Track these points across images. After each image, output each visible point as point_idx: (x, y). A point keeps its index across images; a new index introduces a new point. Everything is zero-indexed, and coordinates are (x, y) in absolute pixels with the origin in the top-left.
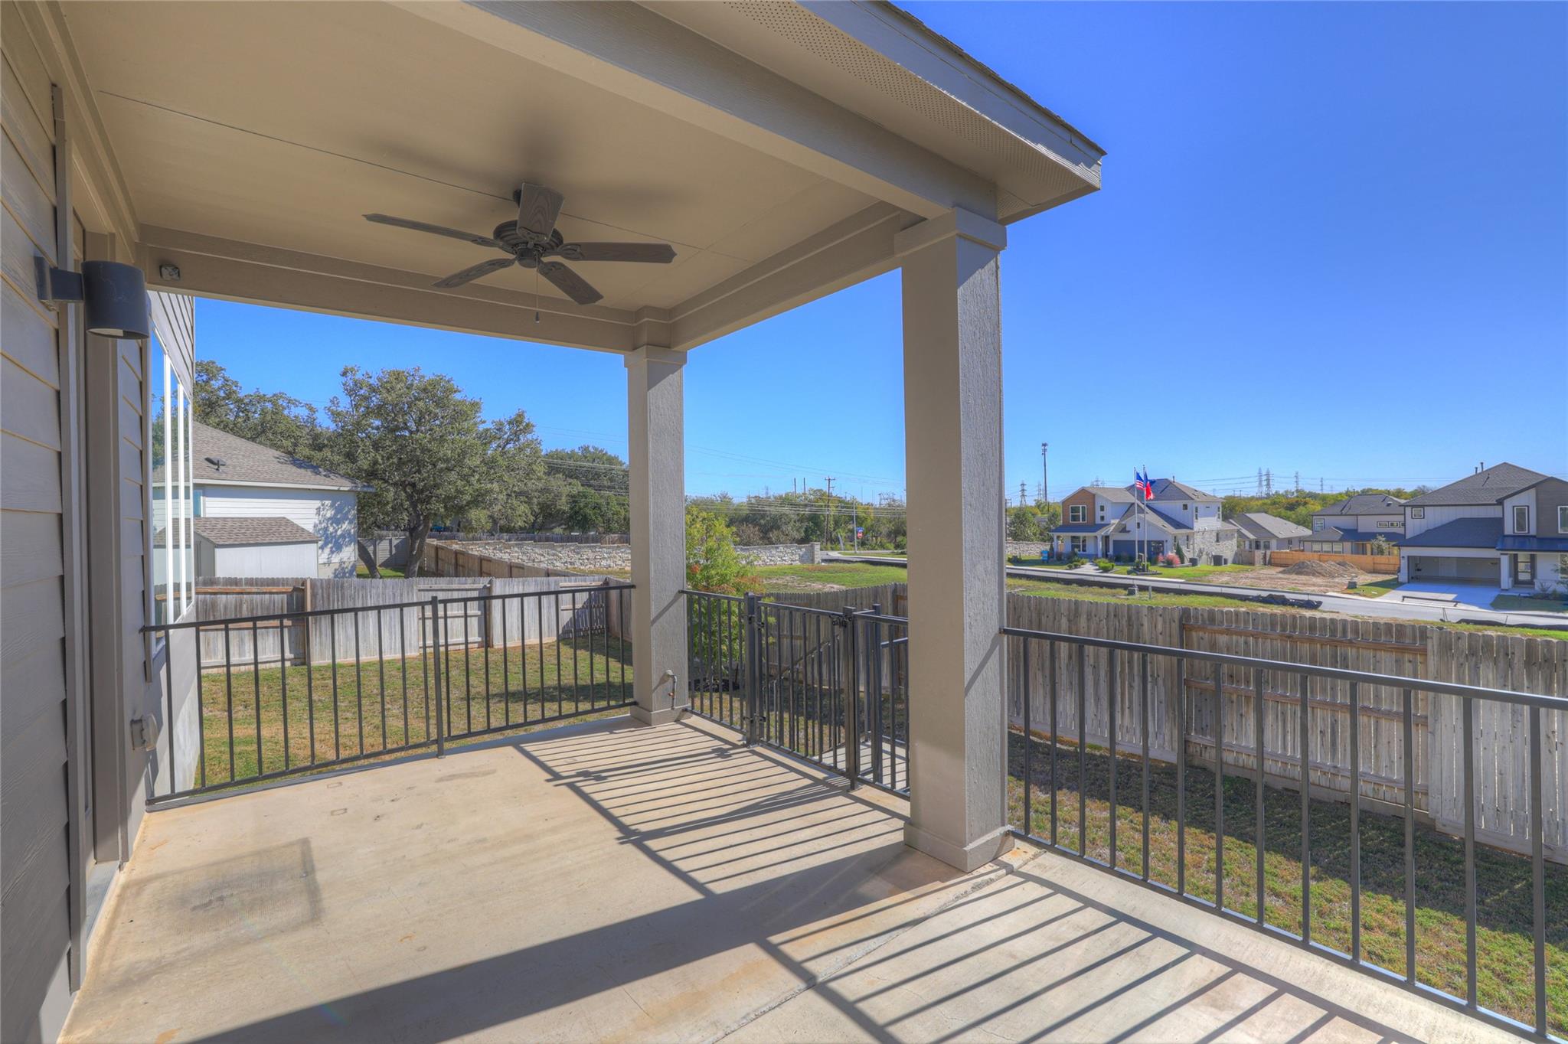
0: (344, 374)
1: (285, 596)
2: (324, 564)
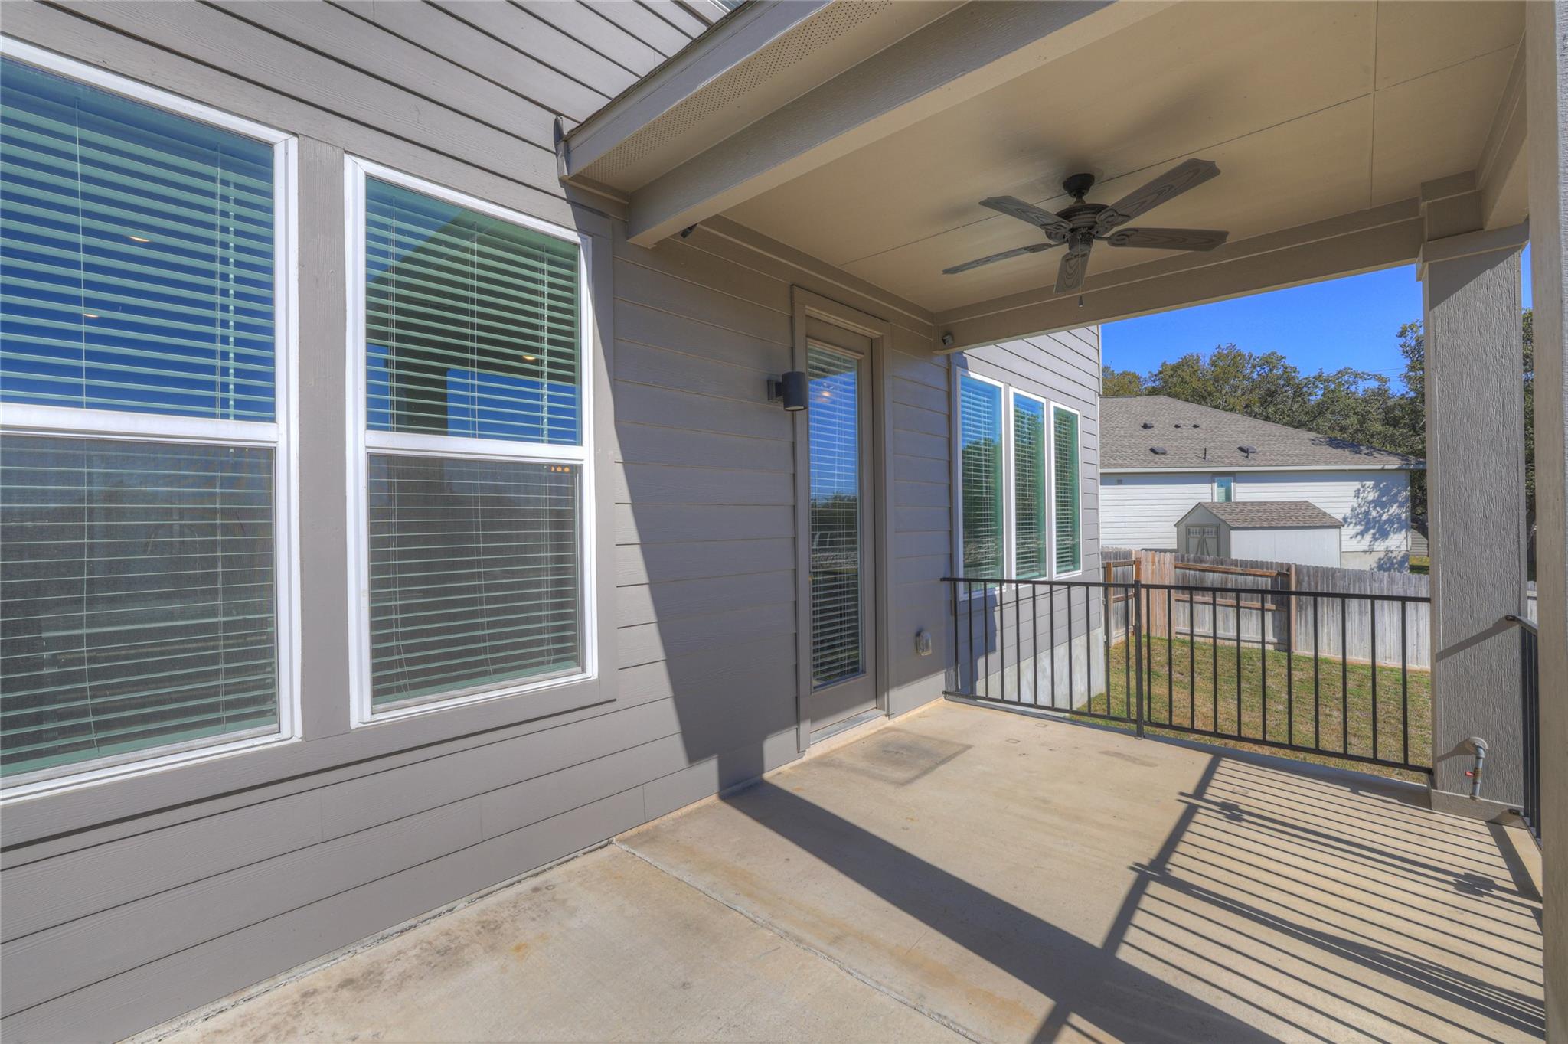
0: (1402, 334)
1: (1269, 579)
2: (1365, 552)
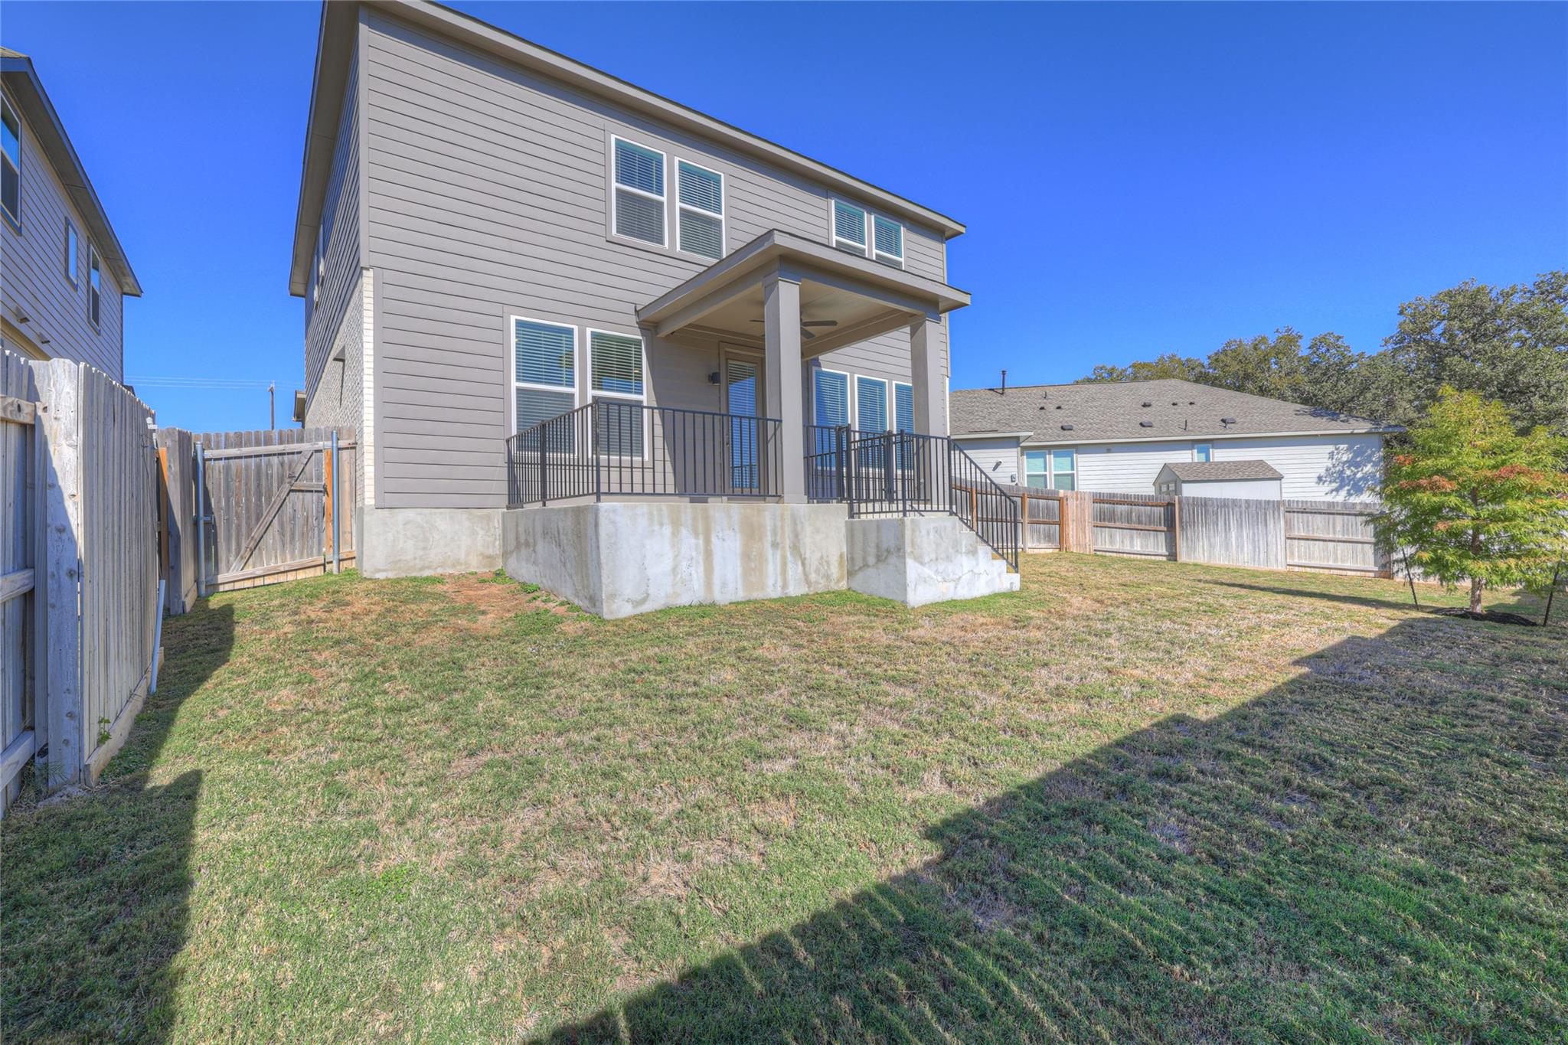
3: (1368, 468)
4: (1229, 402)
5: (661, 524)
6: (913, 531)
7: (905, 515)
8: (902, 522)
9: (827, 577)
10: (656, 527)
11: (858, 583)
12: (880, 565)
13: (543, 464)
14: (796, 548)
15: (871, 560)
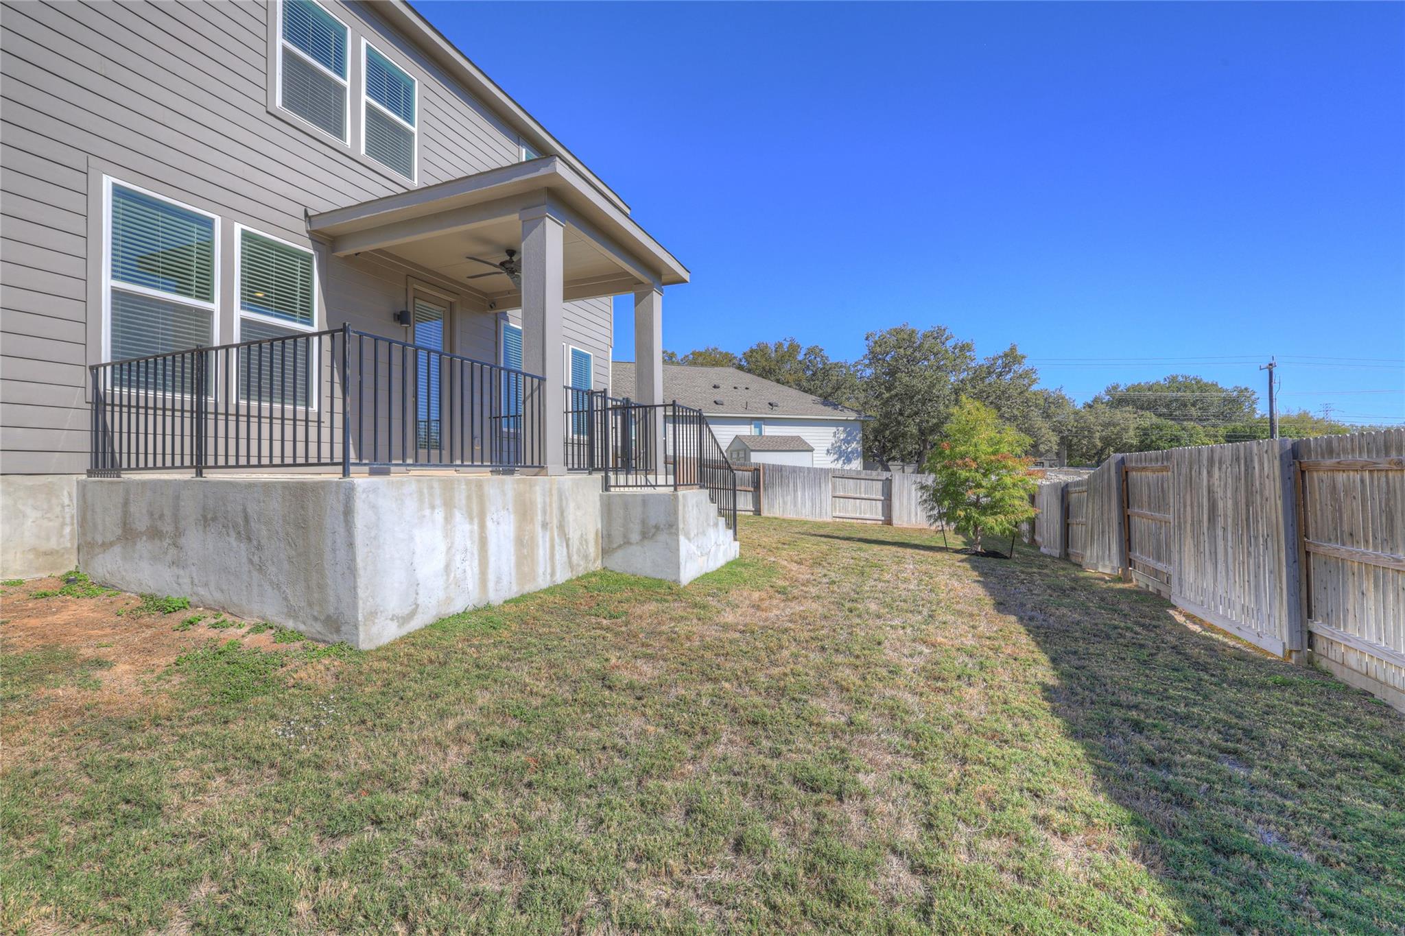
3: (854, 445)
4: (770, 389)
5: (433, 507)
6: (684, 506)
7: (675, 490)
8: (676, 497)
9: (586, 557)
10: (427, 512)
11: (618, 562)
12: (646, 542)
13: (200, 413)
14: (562, 527)
15: (635, 537)
